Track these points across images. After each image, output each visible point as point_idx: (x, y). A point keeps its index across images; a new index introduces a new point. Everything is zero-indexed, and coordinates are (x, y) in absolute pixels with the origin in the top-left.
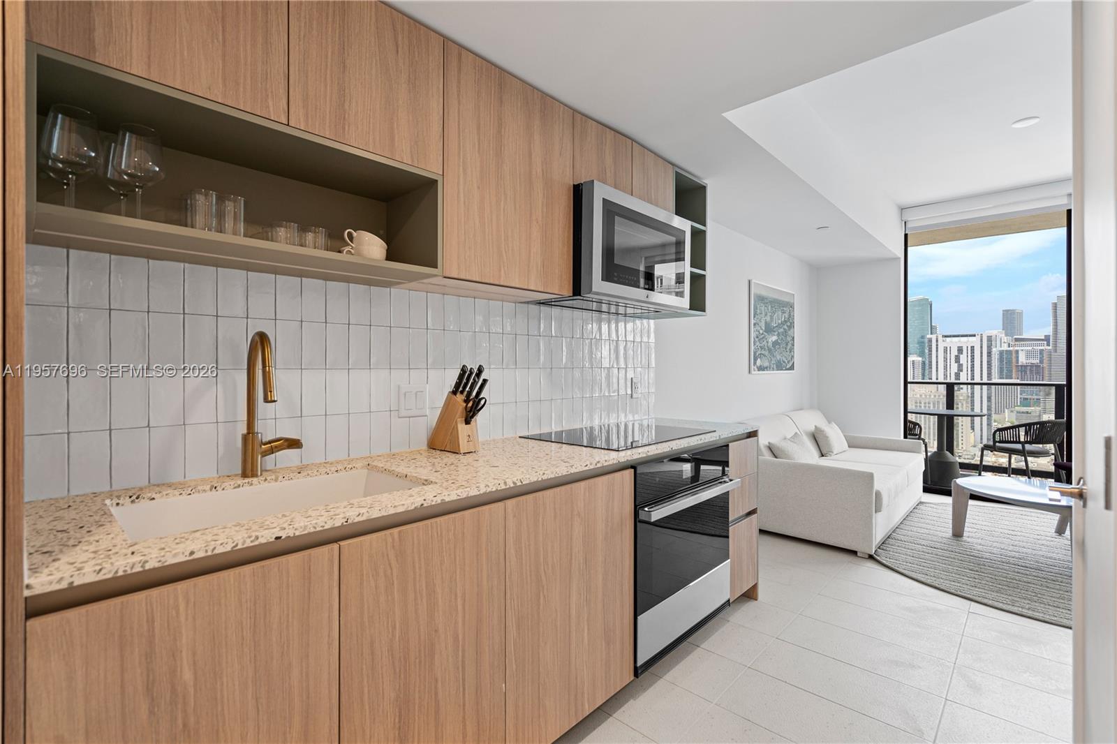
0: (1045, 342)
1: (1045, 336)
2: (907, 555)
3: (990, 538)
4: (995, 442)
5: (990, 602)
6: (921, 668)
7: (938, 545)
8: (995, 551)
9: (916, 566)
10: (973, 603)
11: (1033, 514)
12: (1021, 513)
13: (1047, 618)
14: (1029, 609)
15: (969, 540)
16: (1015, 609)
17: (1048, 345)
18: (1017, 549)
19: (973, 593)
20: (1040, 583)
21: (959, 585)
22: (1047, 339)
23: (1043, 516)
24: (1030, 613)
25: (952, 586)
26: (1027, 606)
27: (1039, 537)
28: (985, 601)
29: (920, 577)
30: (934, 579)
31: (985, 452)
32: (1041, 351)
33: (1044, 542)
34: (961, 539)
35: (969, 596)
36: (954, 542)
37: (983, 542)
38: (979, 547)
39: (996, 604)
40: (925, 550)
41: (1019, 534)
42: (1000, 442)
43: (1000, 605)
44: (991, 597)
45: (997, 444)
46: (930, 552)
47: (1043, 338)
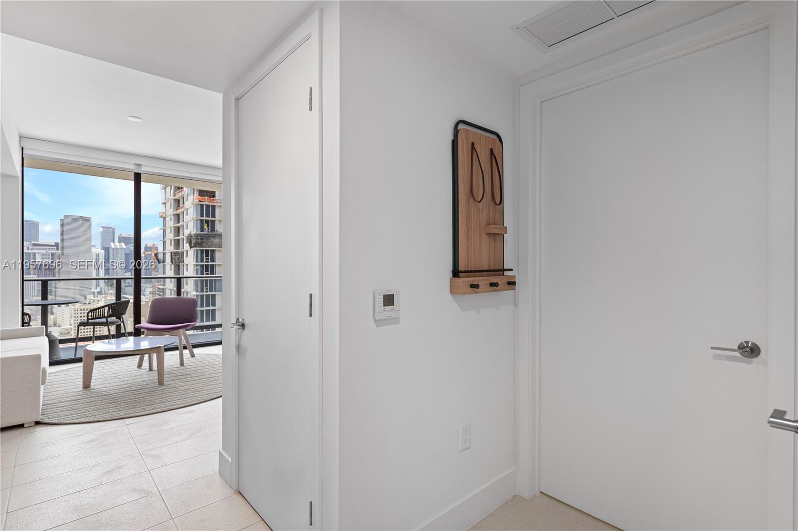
0: (55, 248)
1: (56, 243)
2: (62, 411)
3: (107, 382)
4: (88, 319)
5: (133, 415)
6: (125, 465)
7: (79, 397)
8: (115, 388)
9: (75, 415)
10: (125, 420)
11: (119, 361)
12: (113, 362)
13: (163, 409)
14: (153, 409)
15: (95, 387)
16: (147, 412)
17: (58, 249)
18: (125, 382)
19: (121, 414)
20: (148, 395)
21: (110, 414)
22: (57, 245)
23: (125, 361)
24: (155, 411)
25: (107, 416)
26: (151, 408)
27: (131, 373)
28: (131, 415)
29: (83, 420)
30: (93, 417)
31: (80, 328)
32: (53, 254)
33: (136, 374)
34: (89, 389)
35: (120, 417)
36: (87, 392)
37: (105, 386)
38: (105, 389)
39: (137, 414)
40: (72, 403)
41: (120, 374)
42: (92, 319)
43: (139, 414)
44: (132, 412)
45: (90, 321)
46: (77, 403)
47: (54, 244)
